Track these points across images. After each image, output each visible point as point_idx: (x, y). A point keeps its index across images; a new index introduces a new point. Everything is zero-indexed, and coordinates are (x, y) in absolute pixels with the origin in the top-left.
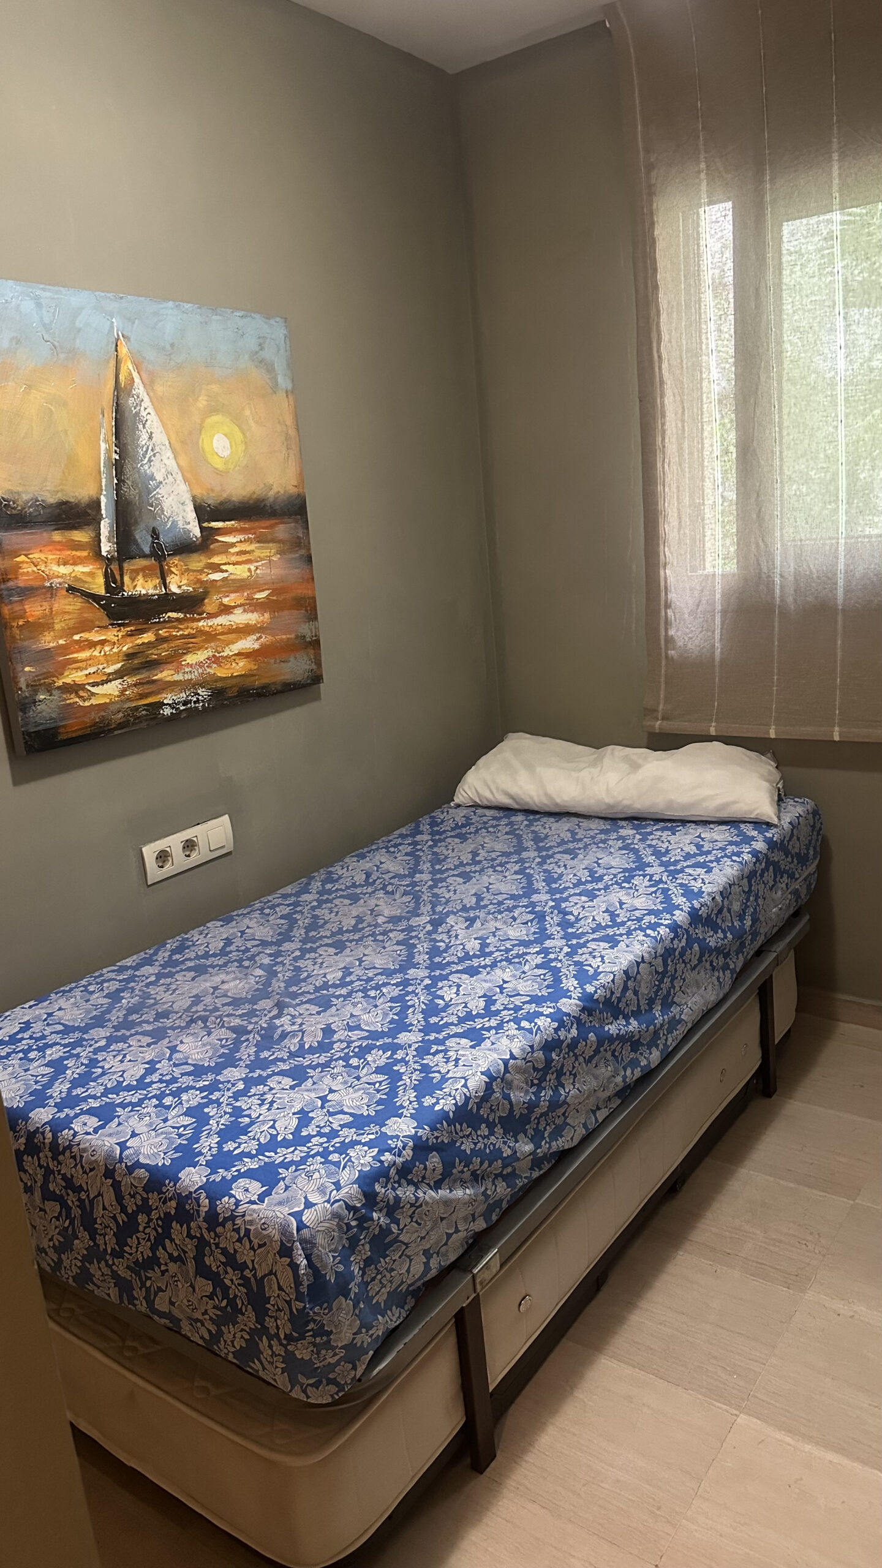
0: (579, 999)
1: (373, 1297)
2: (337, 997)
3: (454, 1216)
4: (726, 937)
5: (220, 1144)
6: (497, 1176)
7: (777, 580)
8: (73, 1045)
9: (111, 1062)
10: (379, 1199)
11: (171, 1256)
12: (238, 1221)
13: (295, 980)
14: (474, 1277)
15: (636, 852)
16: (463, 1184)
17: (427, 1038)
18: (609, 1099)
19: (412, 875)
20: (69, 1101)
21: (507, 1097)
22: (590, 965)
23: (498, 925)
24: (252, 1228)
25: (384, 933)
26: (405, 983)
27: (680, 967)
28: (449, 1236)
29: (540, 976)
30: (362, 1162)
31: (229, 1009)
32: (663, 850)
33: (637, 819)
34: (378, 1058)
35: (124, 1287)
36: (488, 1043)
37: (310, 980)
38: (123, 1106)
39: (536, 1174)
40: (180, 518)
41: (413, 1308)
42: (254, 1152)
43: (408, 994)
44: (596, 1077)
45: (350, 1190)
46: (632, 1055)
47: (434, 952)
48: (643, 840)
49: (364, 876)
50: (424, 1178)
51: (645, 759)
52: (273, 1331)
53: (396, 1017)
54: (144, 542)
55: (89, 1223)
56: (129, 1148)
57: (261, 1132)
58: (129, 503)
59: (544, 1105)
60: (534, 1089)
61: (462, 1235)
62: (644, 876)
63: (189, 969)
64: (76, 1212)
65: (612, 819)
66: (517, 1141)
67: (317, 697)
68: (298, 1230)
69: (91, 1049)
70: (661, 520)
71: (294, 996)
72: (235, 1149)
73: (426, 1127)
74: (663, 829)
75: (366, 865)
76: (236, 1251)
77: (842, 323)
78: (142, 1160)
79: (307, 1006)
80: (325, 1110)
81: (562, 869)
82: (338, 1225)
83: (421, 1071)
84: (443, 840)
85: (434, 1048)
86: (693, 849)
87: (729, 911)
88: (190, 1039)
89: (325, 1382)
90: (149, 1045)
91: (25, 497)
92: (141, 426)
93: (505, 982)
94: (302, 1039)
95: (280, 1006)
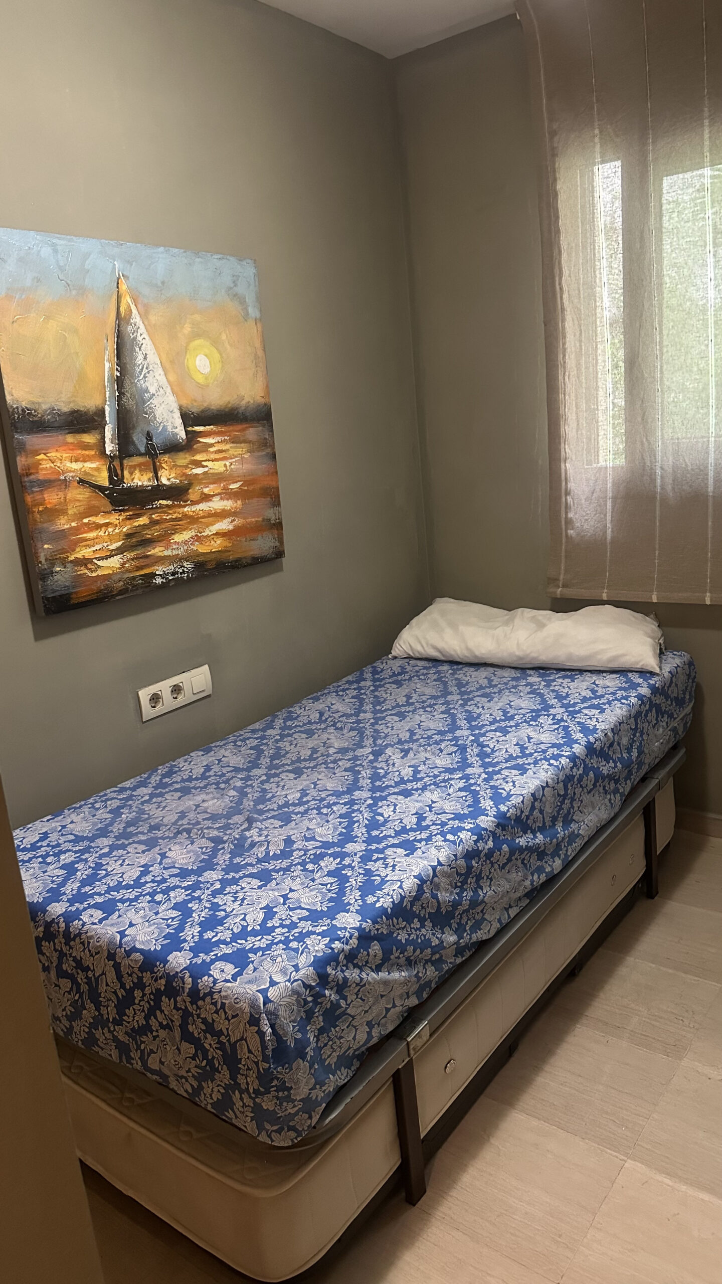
0: (495, 816)
1: (325, 1060)
2: (297, 814)
3: (392, 994)
4: (616, 766)
5: (201, 933)
6: (427, 961)
7: (659, 472)
8: (82, 852)
9: (113, 866)
10: (330, 979)
11: (161, 1024)
12: (216, 996)
13: (262, 800)
14: (408, 1044)
15: (541, 695)
16: (400, 968)
17: (369, 847)
18: (520, 899)
19: (357, 714)
20: (79, 897)
21: (435, 897)
22: (503, 789)
23: (428, 755)
24: (227, 1002)
25: (335, 762)
26: (352, 803)
27: (578, 791)
28: (388, 1010)
29: (462, 797)
30: (316, 948)
31: (208, 823)
32: (564, 695)
33: (543, 669)
34: (329, 864)
35: (123, 1049)
36: (419, 852)
37: (274, 800)
38: (122, 901)
39: (459, 960)
40: (170, 423)
41: (358, 1069)
42: (228, 940)
43: (354, 811)
44: (509, 881)
45: (306, 972)
46: (539, 863)
47: (375, 777)
48: (548, 686)
49: (318, 715)
50: (367, 962)
51: (549, 619)
52: (244, 1086)
53: (344, 831)
54: (140, 443)
55: (94, 996)
56: (127, 936)
57: (234, 924)
58: (128, 411)
59: (466, 904)
60: (457, 890)
61: (398, 1009)
62: (548, 716)
63: (176, 790)
64: (84, 988)
65: (522, 669)
66: (443, 933)
67: (280, 569)
68: (265, 1004)
69: (97, 855)
70: (562, 423)
71: (261, 812)
72: (213, 937)
73: (368, 921)
74: (564, 677)
75: (319, 705)
76: (213, 1020)
77: (712, 260)
78: (138, 946)
79: (272, 821)
80: (286, 906)
81: (481, 709)
82: (297, 1000)
83: (365, 875)
84: (383, 686)
85: (375, 856)
86: (589, 694)
87: (619, 744)
88: (177, 847)
89: (286, 1129)
90: (143, 852)
91: (44, 407)
92: (137, 349)
93: (433, 802)
94: (267, 848)
95: (250, 821)
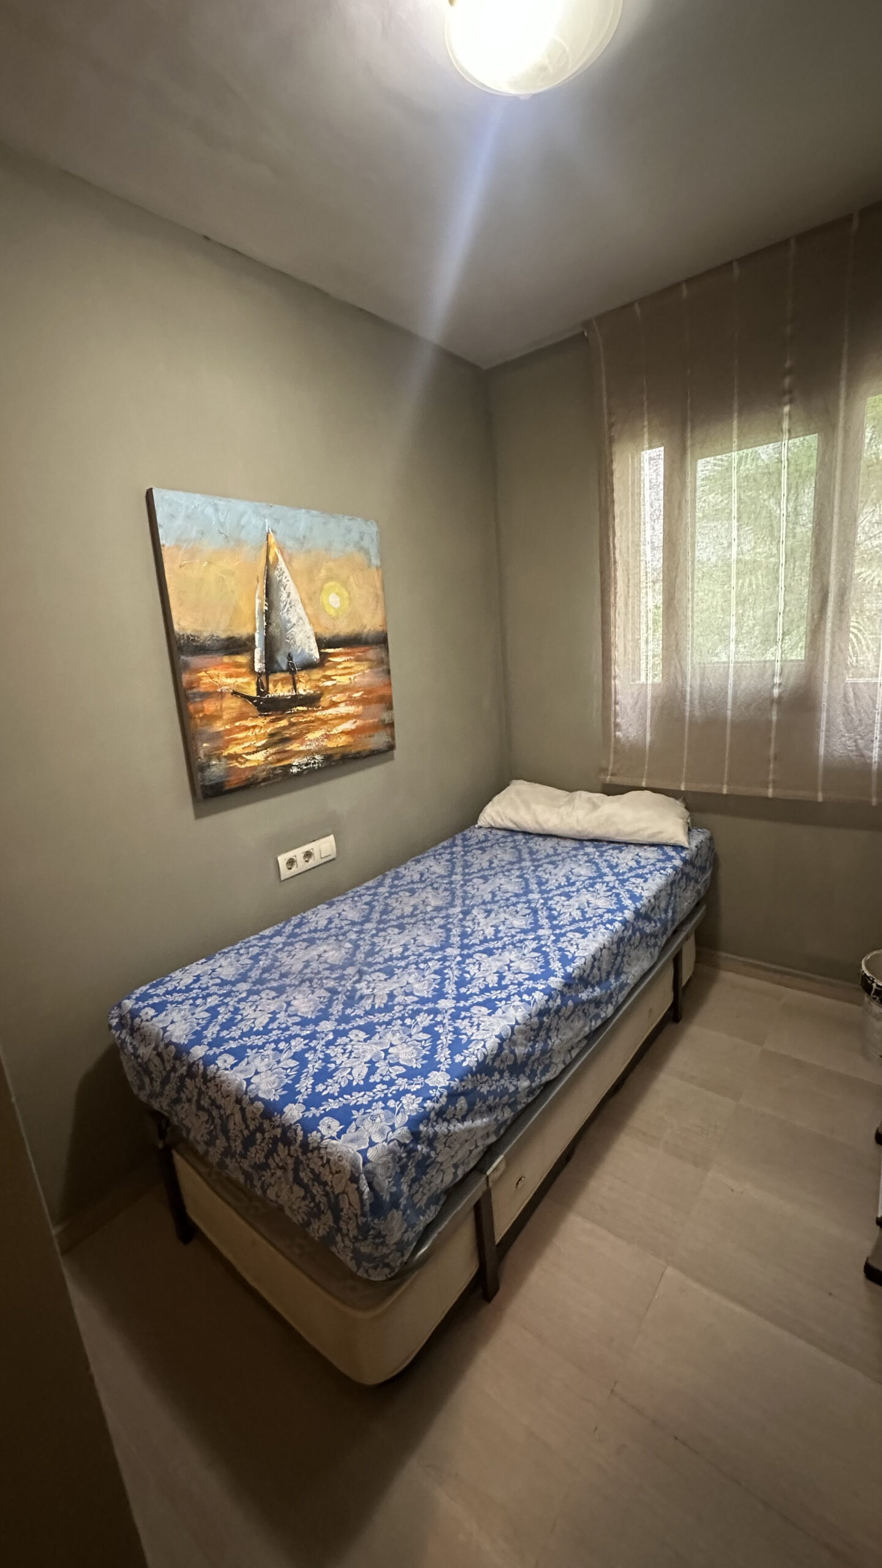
0: (563, 977)
1: (417, 1204)
2: (399, 968)
3: (475, 1138)
4: (656, 926)
5: (314, 1085)
6: (504, 1105)
7: (688, 689)
8: (226, 995)
9: (248, 1011)
10: (422, 1135)
11: (277, 1165)
12: (323, 1151)
13: (371, 953)
14: (488, 1178)
15: (596, 864)
16: (482, 1115)
17: (458, 1005)
18: (580, 1041)
19: (450, 876)
20: (217, 1042)
21: (512, 1052)
22: (569, 951)
23: (507, 916)
24: (332, 1158)
25: (431, 919)
26: (444, 959)
27: (627, 948)
28: (471, 1151)
29: (535, 958)
30: (411, 1108)
31: (327, 973)
32: (614, 864)
33: (596, 841)
34: (424, 1020)
35: (248, 1177)
36: (499, 1012)
37: (381, 953)
38: (252, 1047)
39: (530, 1099)
40: (307, 646)
41: (445, 1202)
42: (336, 1094)
43: (446, 968)
44: (571, 1029)
45: (402, 1132)
46: (596, 1011)
47: (464, 935)
48: (601, 856)
49: (419, 876)
50: (454, 1115)
51: (602, 801)
52: (345, 1231)
53: (437, 987)
54: (282, 661)
55: (225, 1132)
56: (252, 1083)
57: (341, 1078)
58: (273, 638)
59: (537, 1053)
60: (531, 1043)
61: (481, 1148)
62: (603, 883)
63: (304, 940)
64: (218, 1121)
65: (580, 840)
66: (518, 1080)
67: (392, 758)
68: (364, 1164)
69: (236, 999)
70: (613, 649)
71: (370, 965)
72: (324, 1090)
73: (456, 1079)
74: (614, 849)
75: (420, 867)
76: (320, 1173)
77: (736, 524)
78: (261, 1095)
79: (377, 974)
80: (387, 1061)
81: (548, 875)
82: (393, 1158)
83: (454, 1033)
84: (471, 851)
85: (463, 1014)
86: (634, 864)
87: (659, 907)
88: (300, 996)
89: (381, 1265)
90: (274, 998)
91: (206, 634)
92: (282, 589)
93: (511, 962)
94: (373, 1001)
95: (361, 973)
